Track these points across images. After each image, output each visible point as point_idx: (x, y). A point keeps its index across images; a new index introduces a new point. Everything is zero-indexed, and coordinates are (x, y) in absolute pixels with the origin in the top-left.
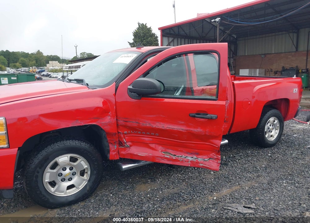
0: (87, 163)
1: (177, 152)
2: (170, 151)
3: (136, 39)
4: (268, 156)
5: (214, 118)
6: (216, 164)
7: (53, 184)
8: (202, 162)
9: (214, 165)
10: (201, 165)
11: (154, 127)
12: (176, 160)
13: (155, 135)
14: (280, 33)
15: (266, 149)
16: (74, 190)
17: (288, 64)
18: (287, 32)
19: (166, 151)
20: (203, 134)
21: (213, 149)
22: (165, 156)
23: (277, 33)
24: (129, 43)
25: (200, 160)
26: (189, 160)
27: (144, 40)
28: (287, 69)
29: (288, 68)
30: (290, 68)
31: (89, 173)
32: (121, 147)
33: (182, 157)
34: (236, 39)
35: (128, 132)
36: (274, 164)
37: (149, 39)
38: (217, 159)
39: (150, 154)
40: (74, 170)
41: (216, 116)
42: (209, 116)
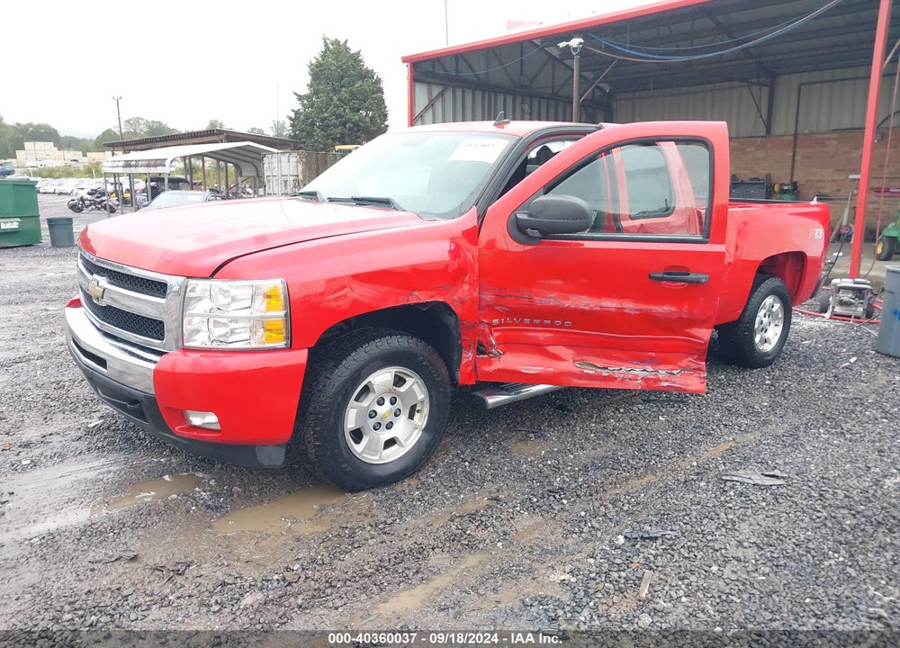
0: (425, 389)
1: (610, 362)
2: (592, 360)
3: (318, 84)
4: (766, 385)
5: (704, 280)
6: (696, 379)
7: (358, 435)
8: (667, 378)
9: (694, 382)
10: (666, 384)
11: (567, 305)
12: (611, 378)
13: (562, 326)
14: (727, 84)
15: (755, 371)
16: (395, 452)
17: (746, 169)
18: (745, 84)
19: (583, 360)
20: (676, 316)
21: (689, 349)
22: (585, 371)
23: (718, 86)
24: (296, 94)
25: (662, 373)
26: (637, 375)
27: (344, 89)
28: (743, 183)
29: (747, 180)
30: (751, 179)
31: (426, 410)
32: (481, 356)
33: (621, 371)
34: (610, 95)
35: (500, 321)
36: (785, 399)
37: (357, 85)
38: (698, 369)
39: (550, 369)
40: (399, 404)
41: (707, 276)
42: (692, 276)
